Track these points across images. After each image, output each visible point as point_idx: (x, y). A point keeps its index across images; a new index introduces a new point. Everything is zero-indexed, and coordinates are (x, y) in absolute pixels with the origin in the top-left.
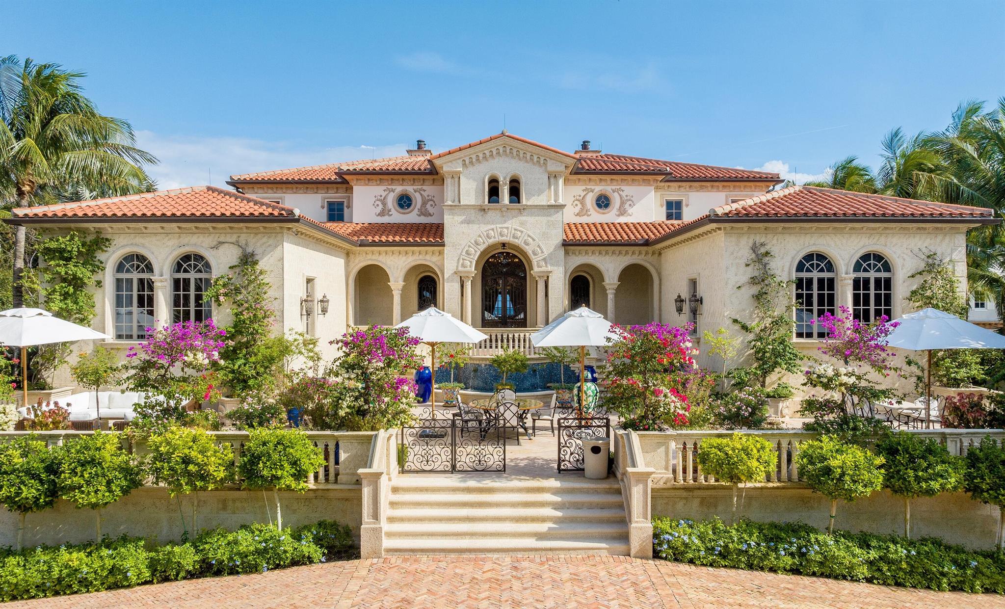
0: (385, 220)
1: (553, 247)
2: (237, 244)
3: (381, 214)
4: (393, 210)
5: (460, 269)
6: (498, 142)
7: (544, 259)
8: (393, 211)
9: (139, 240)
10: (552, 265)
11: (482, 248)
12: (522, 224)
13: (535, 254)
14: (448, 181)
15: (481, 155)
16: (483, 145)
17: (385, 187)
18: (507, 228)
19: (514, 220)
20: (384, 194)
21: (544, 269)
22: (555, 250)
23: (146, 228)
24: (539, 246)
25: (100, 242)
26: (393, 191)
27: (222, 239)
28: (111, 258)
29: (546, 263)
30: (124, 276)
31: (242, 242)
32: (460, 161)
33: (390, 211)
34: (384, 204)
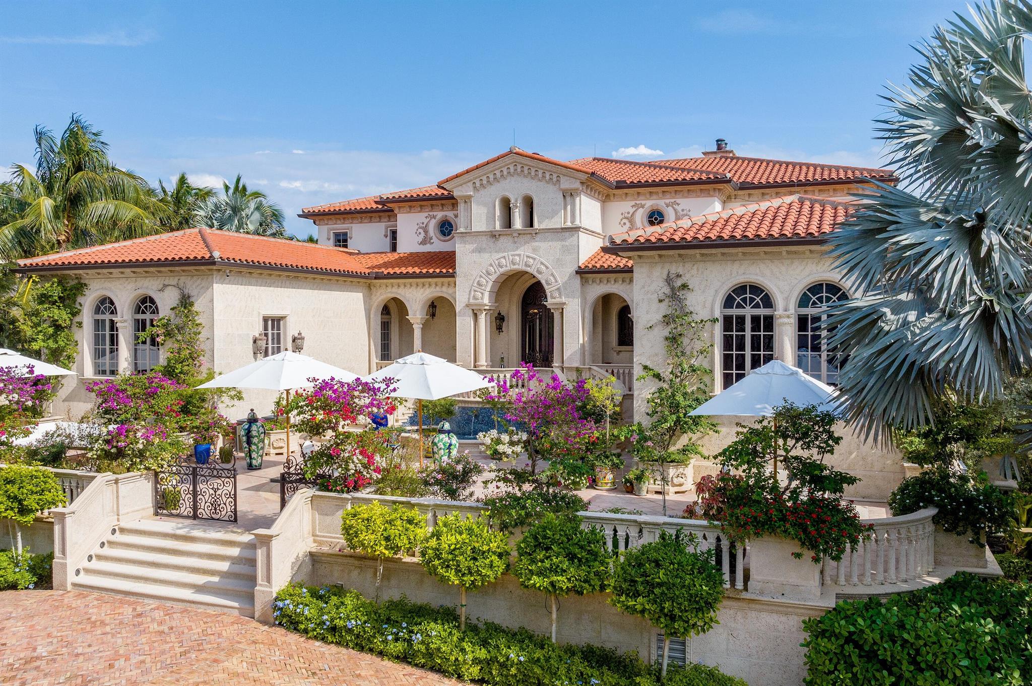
0: (427, 248)
1: (568, 275)
2: (177, 286)
3: (423, 243)
4: (434, 237)
5: (472, 301)
6: (507, 160)
7: (558, 289)
8: (434, 240)
9: (107, 284)
10: (567, 296)
11: (494, 277)
12: (535, 250)
13: (548, 284)
14: (461, 206)
15: (491, 177)
16: (492, 165)
17: (426, 214)
18: (519, 255)
19: (526, 246)
20: (426, 221)
21: (557, 300)
22: (570, 278)
23: (111, 273)
24: (552, 275)
25: (80, 287)
26: (434, 217)
27: (166, 283)
28: (87, 302)
29: (560, 294)
30: (100, 317)
31: (181, 285)
32: (470, 184)
33: (431, 239)
34: (426, 232)
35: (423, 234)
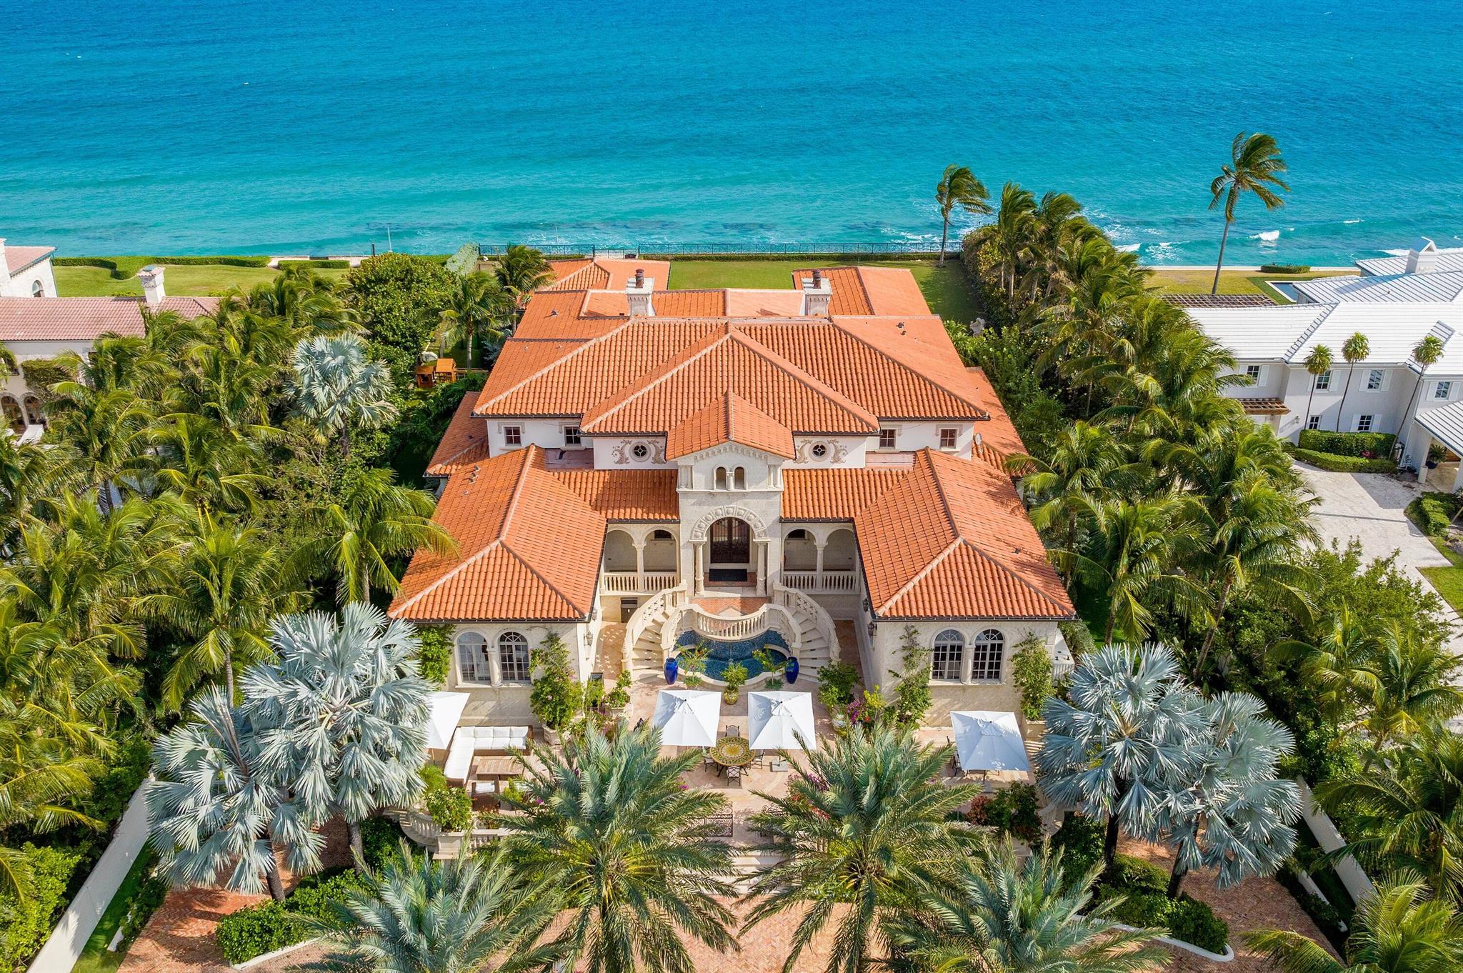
0: (624, 466)
1: (771, 522)
2: (545, 631)
3: (620, 462)
4: (630, 458)
5: (694, 538)
6: (726, 444)
7: (764, 531)
10: (770, 536)
11: (711, 521)
12: (746, 505)
13: (756, 527)
14: (682, 471)
15: (710, 453)
16: (713, 447)
17: (622, 443)
18: (733, 508)
19: (739, 501)
20: (621, 446)
21: (764, 538)
22: (773, 524)
24: (759, 521)
26: (630, 443)
27: (535, 628)
28: (456, 637)
29: (765, 534)
30: (465, 644)
31: (549, 630)
32: (692, 458)
33: (627, 459)
34: (622, 454)
35: (619, 456)
